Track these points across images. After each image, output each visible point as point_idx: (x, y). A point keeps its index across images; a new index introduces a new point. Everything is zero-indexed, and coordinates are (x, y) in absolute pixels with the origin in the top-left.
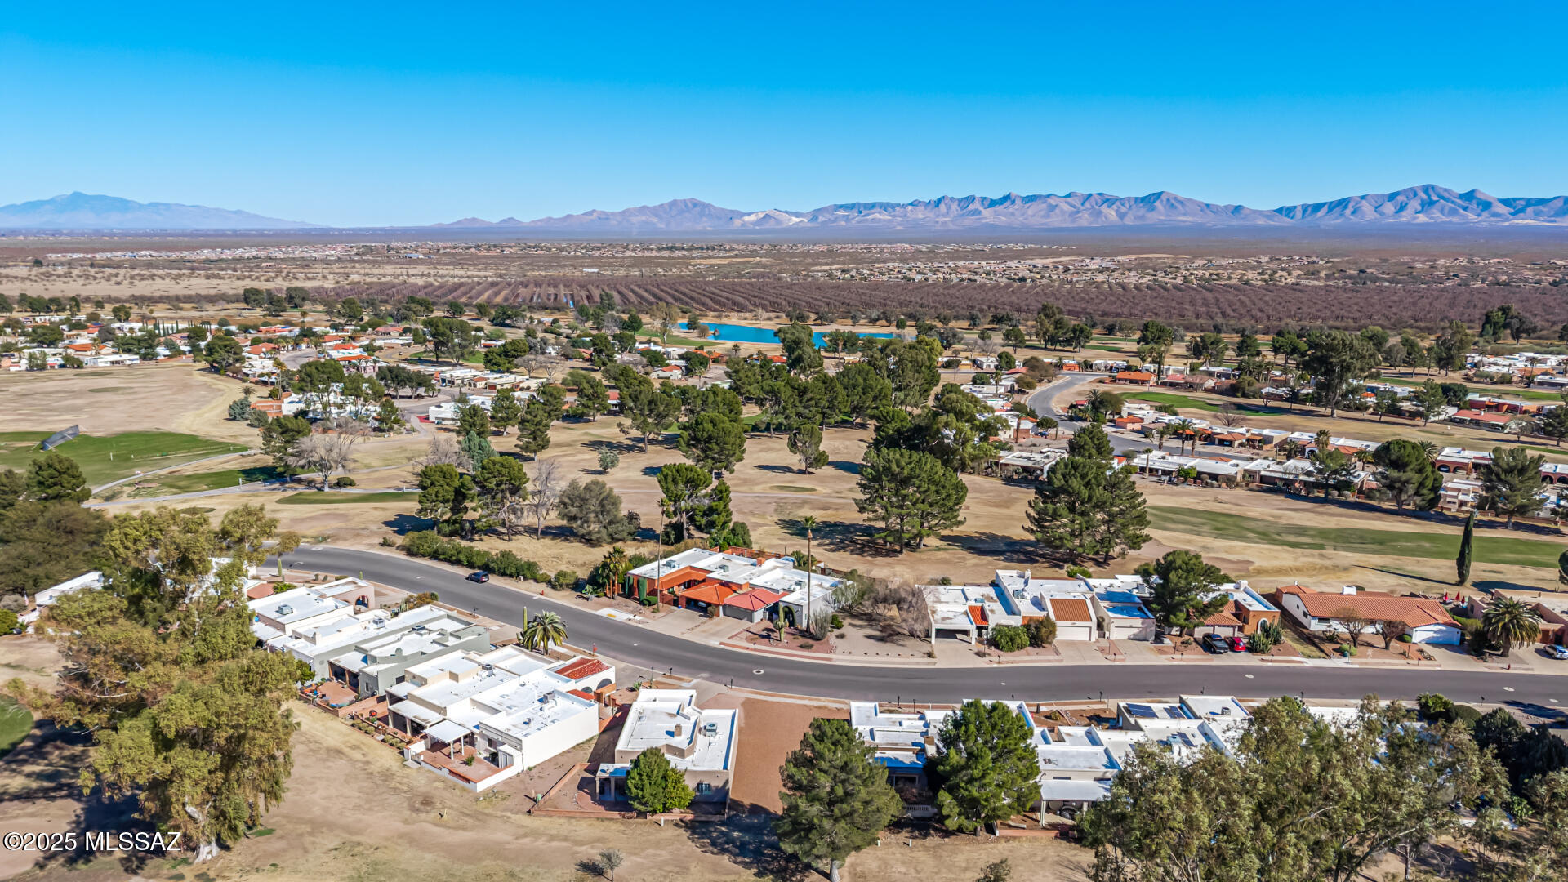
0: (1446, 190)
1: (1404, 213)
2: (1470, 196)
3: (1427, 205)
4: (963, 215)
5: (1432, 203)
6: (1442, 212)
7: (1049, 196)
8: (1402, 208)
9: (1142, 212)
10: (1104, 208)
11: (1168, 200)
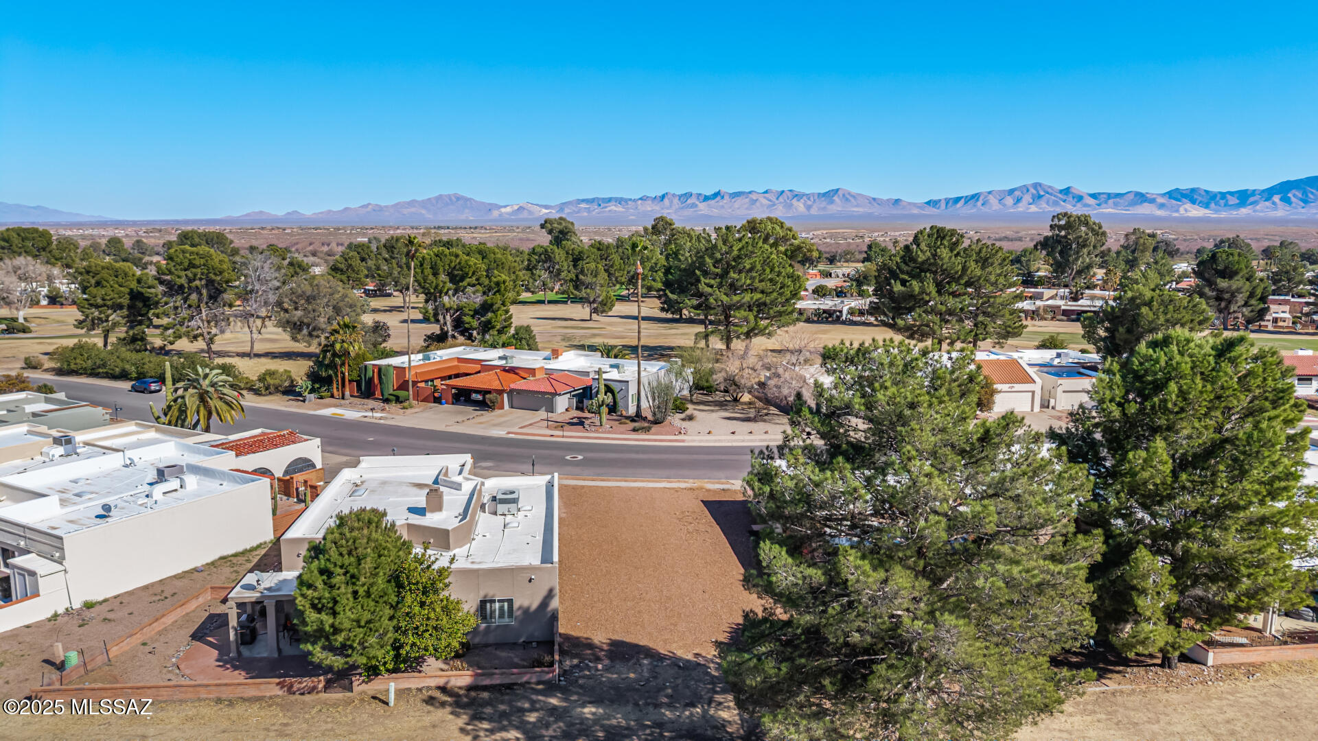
0: (1050, 187)
1: (1020, 205)
2: (1067, 191)
3: (1037, 198)
4: (683, 208)
5: (1040, 197)
6: (1048, 203)
7: (750, 192)
8: (1019, 200)
9: (824, 204)
10: (794, 202)
11: (844, 195)
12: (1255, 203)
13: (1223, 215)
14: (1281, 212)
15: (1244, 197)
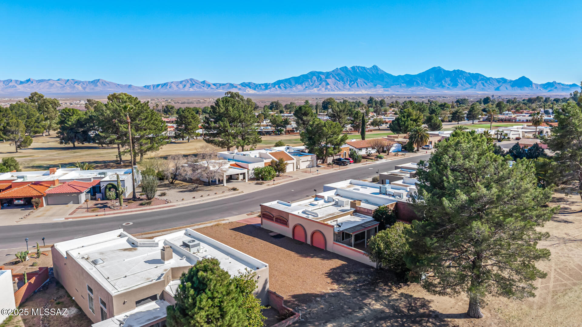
0: (197, 80)
1: (186, 88)
2: (204, 82)
3: (192, 85)
5: (193, 85)
6: (197, 87)
7: (49, 80)
8: (185, 86)
9: (93, 87)
10: (76, 85)
11: (102, 82)
12: (270, 88)
13: (261, 93)
14: (279, 92)
15: (266, 86)
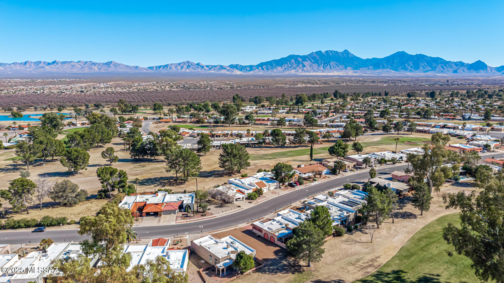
0: (192, 63)
2: (198, 64)
3: (188, 67)
5: (190, 66)
7: (71, 62)
8: (182, 67)
9: (106, 68)
10: (93, 66)
11: (114, 64)
12: (254, 70)
13: (246, 74)
14: (261, 73)
15: (251, 68)
